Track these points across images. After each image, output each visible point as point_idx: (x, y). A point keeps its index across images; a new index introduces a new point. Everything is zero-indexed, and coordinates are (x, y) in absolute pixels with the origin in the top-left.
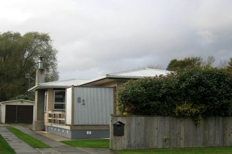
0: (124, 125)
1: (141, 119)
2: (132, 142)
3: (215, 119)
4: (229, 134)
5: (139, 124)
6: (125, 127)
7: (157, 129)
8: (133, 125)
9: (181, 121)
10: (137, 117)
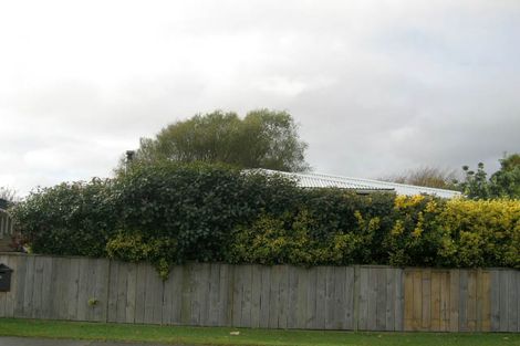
0: (11, 271)
1: (47, 262)
2: (26, 304)
3: (210, 268)
4: (242, 303)
5: (42, 271)
6: (14, 274)
7: (77, 282)
8: (30, 273)
9: (130, 270)
10: (38, 258)
